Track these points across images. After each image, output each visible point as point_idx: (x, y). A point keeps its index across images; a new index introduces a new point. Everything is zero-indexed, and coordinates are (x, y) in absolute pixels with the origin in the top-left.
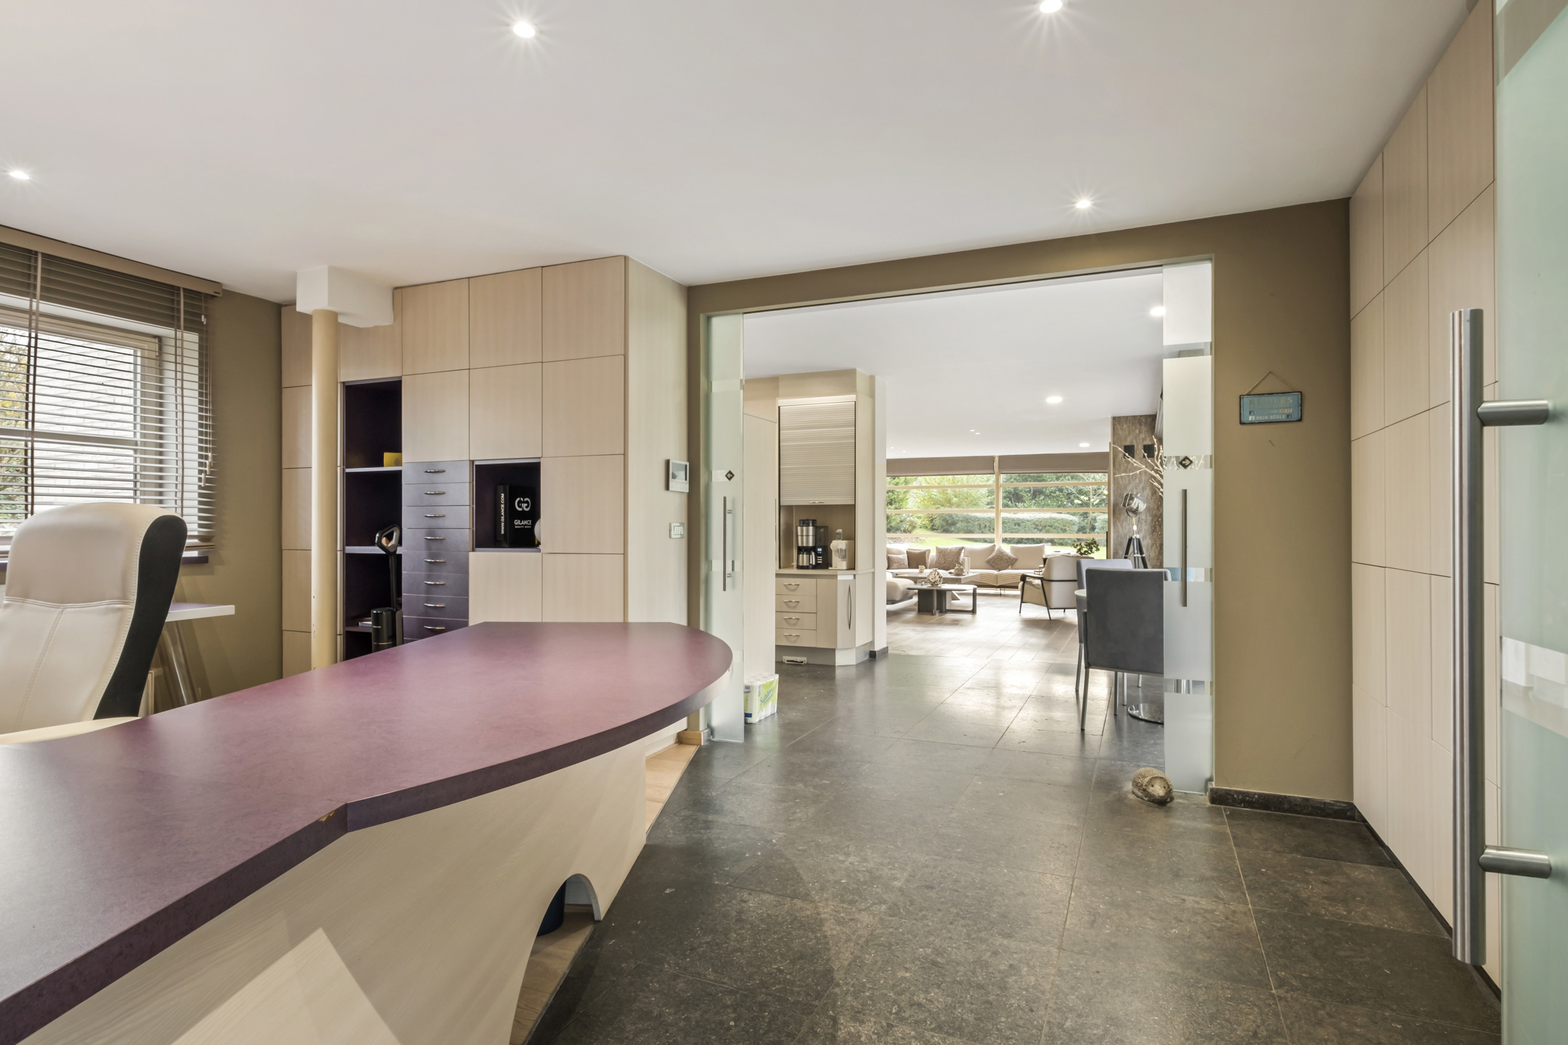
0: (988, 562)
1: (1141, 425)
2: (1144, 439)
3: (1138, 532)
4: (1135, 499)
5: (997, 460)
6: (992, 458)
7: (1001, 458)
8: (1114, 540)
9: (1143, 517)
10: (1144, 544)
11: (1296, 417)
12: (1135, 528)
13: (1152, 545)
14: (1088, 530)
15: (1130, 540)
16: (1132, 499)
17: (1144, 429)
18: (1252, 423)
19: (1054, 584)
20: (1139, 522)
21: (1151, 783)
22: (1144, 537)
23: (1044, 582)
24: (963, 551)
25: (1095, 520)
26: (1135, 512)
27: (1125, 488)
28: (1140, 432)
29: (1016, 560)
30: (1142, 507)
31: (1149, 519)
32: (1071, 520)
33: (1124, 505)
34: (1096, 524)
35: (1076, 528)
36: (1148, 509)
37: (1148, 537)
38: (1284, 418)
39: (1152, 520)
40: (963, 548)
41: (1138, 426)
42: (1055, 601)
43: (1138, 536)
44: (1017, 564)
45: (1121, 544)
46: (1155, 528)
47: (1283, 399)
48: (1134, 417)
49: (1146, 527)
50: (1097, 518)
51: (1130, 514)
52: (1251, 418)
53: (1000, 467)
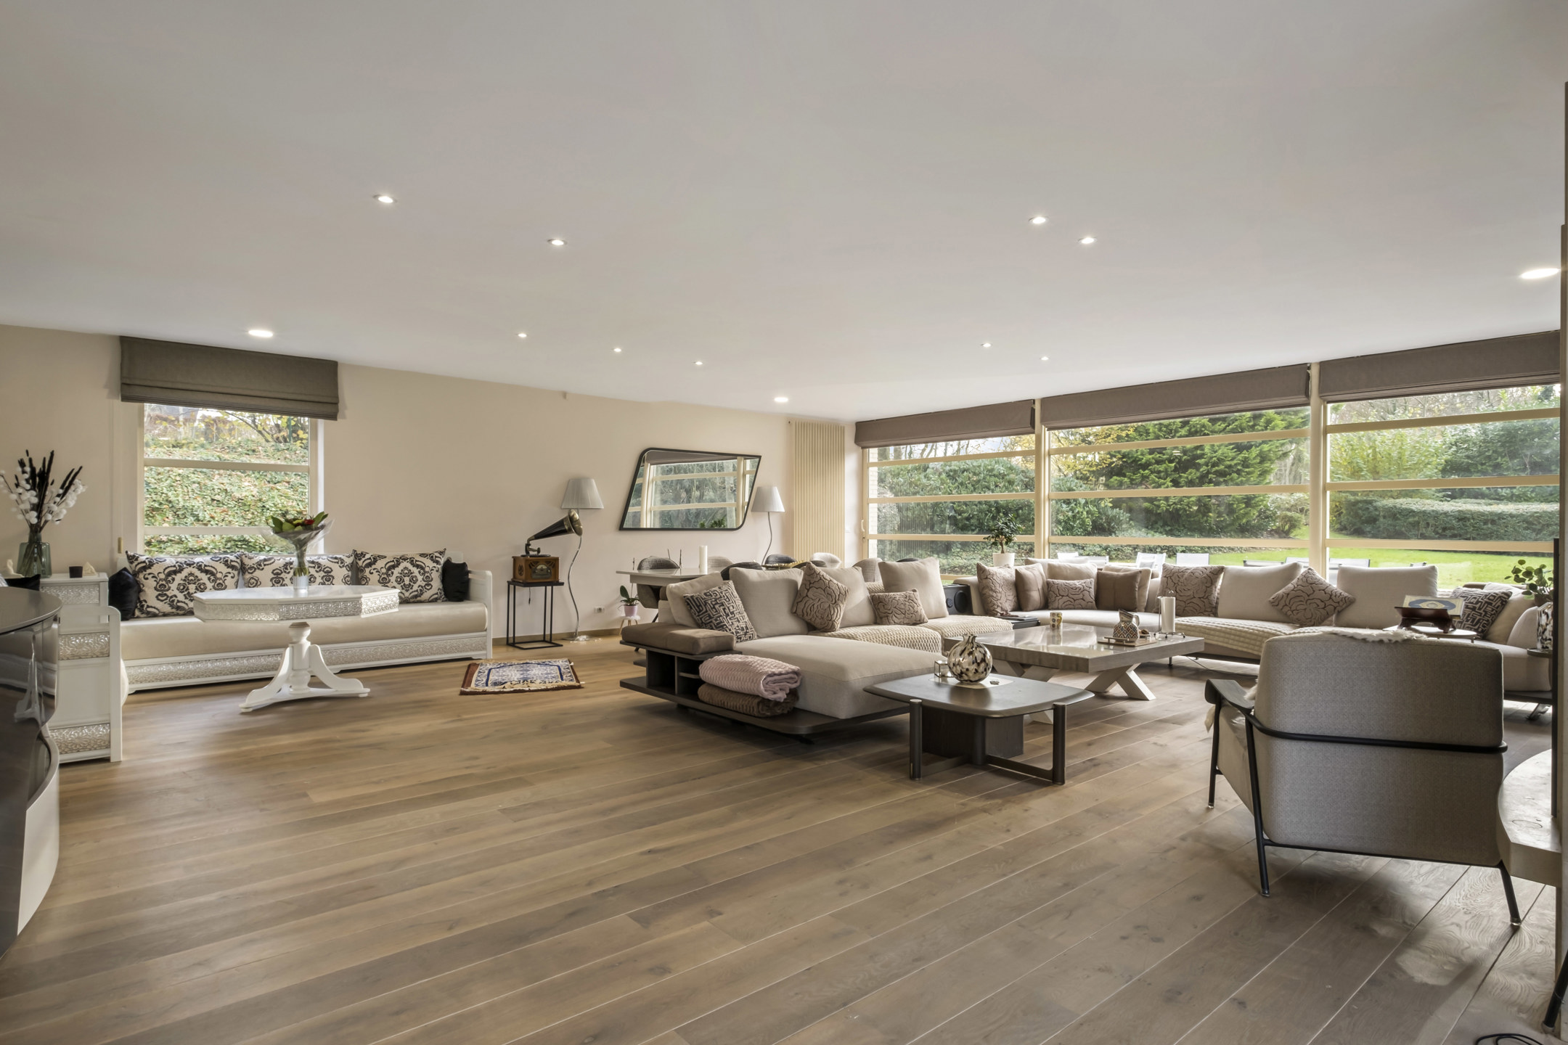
0: (1275, 603)
5: (1314, 373)
6: (1305, 368)
7: (1324, 365)
24: (1222, 576)
29: (1349, 602)
40: (1221, 570)
44: (1351, 614)
53: (1323, 390)
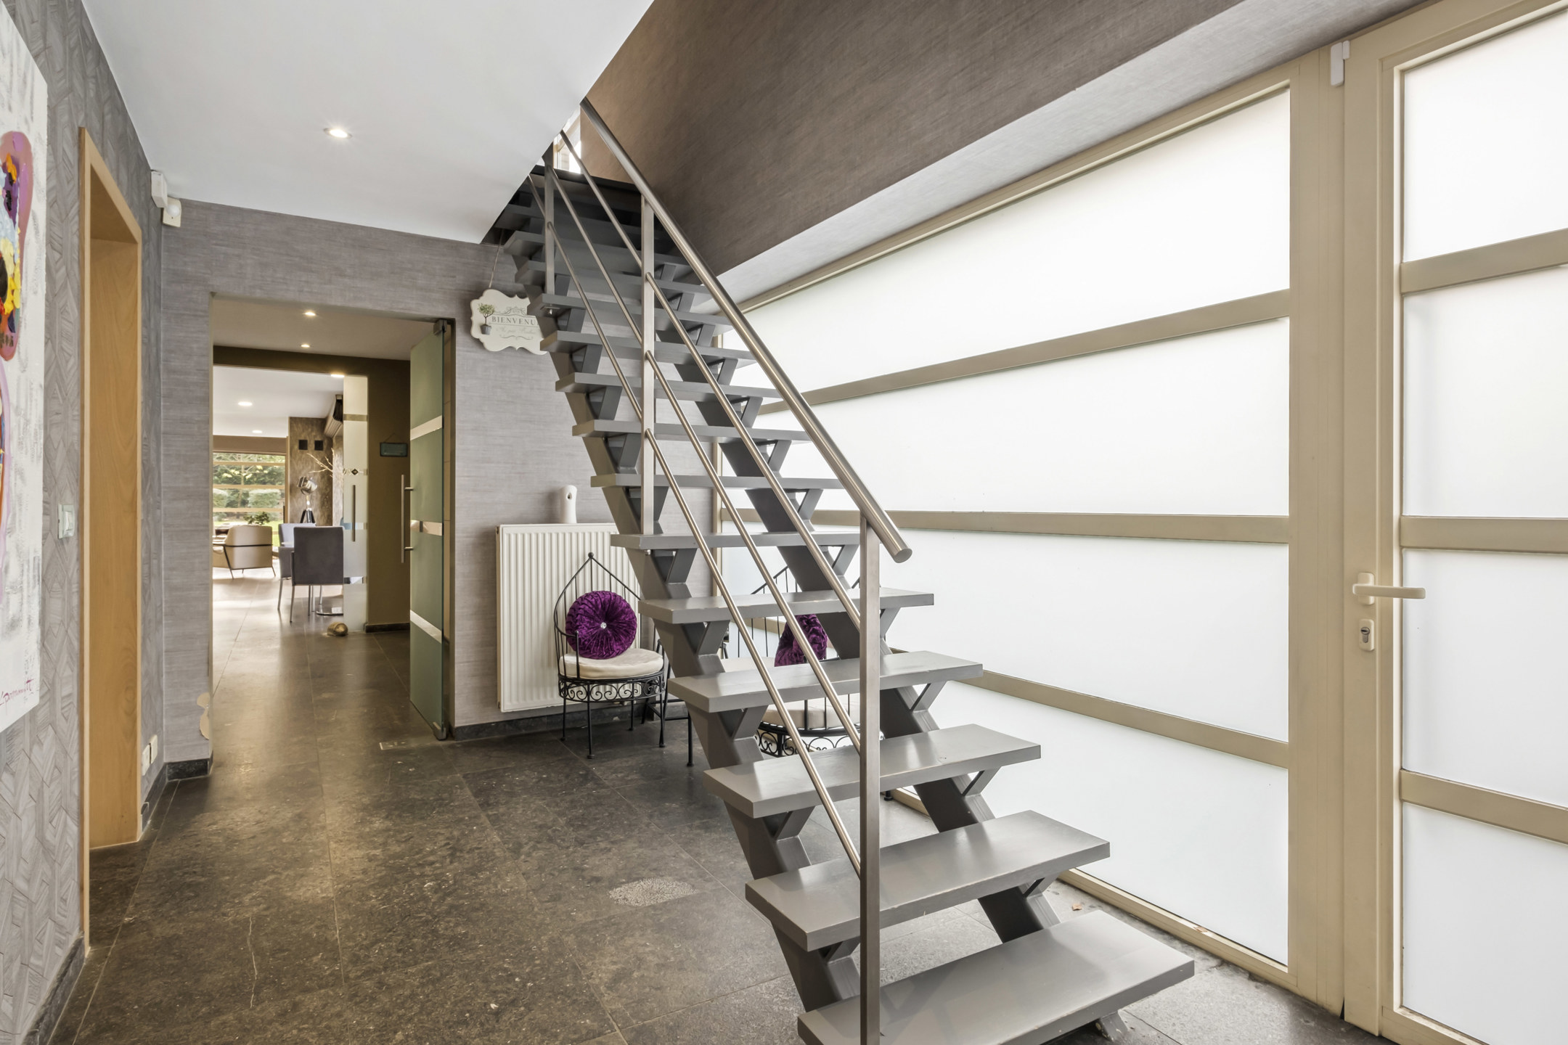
1: (312, 425)
2: (315, 436)
3: (311, 506)
4: (309, 482)
8: (291, 513)
9: (314, 494)
10: (315, 515)
11: (404, 455)
12: (308, 503)
13: (322, 516)
14: (239, 505)
15: (304, 512)
16: (306, 481)
17: (315, 428)
18: (386, 456)
19: (236, 549)
20: (311, 499)
21: (337, 627)
22: (315, 510)
23: (226, 548)
25: (247, 495)
26: (309, 491)
27: (300, 472)
28: (312, 431)
30: (314, 487)
31: (319, 496)
32: (220, 495)
33: (300, 486)
34: (249, 499)
35: (225, 502)
36: (319, 489)
37: (318, 510)
38: (399, 454)
39: (322, 497)
41: (310, 426)
42: (237, 563)
43: (311, 510)
45: (296, 516)
46: (324, 503)
47: (399, 446)
48: (307, 419)
49: (317, 502)
50: (250, 493)
51: (304, 492)
52: (385, 454)
